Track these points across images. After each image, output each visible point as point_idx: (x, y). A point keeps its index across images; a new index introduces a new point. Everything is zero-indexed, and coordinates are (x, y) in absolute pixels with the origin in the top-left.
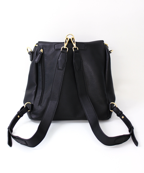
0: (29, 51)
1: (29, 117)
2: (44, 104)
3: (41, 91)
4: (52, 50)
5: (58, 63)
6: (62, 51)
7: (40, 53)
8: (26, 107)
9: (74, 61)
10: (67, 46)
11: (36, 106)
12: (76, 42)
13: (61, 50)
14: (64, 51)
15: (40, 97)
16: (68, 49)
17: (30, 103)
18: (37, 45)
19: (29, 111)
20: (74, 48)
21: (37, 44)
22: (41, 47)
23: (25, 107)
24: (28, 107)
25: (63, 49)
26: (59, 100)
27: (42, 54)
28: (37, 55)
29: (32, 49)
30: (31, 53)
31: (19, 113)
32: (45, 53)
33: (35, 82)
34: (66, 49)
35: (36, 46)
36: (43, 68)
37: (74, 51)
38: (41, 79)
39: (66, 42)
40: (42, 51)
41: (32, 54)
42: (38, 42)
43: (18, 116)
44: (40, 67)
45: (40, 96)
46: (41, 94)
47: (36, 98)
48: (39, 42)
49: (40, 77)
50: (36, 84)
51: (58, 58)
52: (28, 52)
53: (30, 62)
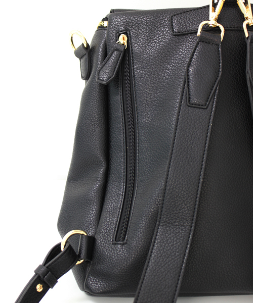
0: (78, 45)
1: (80, 286)
2: (136, 238)
3: (122, 188)
4: (164, 35)
5: (187, 81)
6: (201, 36)
7: (117, 50)
8: (69, 249)
9: (248, 76)
10: (219, 20)
11: (104, 244)
12: (251, 4)
13: (199, 34)
14: (209, 36)
15: (119, 211)
16: (225, 30)
17: (81, 232)
18: (106, 24)
19: (78, 263)
20: (248, 25)
21: (105, 19)
22: (122, 28)
23: (62, 249)
24: (74, 248)
25: (206, 29)
26: (196, 225)
27: (126, 54)
28: (105, 54)
29: (87, 36)
30: (84, 52)
31: (40, 273)
32: (136, 48)
33: (99, 154)
34: (217, 30)
35: (101, 28)
36: (129, 103)
37: (247, 35)
38: (122, 144)
39: (215, 5)
40: (123, 39)
41: (86, 54)
42: (108, 12)
43: (39, 288)
44: (117, 99)
45: (120, 204)
46: (121, 198)
47: (104, 213)
48: (112, 11)
49: (119, 136)
50: (102, 159)
51: (189, 65)
52: (72, 51)
53: (81, 85)
